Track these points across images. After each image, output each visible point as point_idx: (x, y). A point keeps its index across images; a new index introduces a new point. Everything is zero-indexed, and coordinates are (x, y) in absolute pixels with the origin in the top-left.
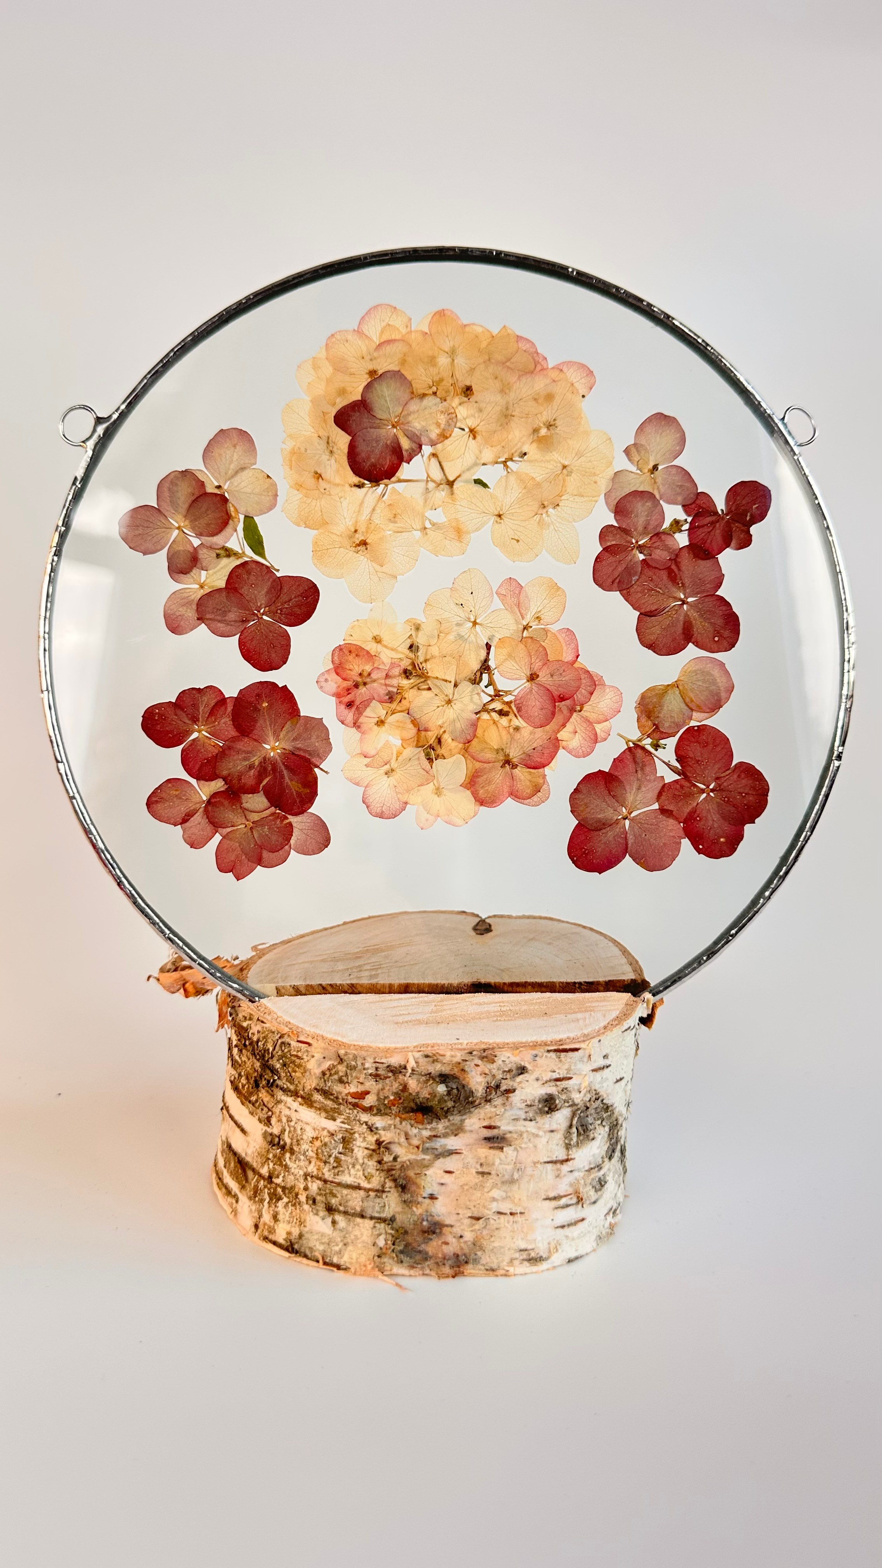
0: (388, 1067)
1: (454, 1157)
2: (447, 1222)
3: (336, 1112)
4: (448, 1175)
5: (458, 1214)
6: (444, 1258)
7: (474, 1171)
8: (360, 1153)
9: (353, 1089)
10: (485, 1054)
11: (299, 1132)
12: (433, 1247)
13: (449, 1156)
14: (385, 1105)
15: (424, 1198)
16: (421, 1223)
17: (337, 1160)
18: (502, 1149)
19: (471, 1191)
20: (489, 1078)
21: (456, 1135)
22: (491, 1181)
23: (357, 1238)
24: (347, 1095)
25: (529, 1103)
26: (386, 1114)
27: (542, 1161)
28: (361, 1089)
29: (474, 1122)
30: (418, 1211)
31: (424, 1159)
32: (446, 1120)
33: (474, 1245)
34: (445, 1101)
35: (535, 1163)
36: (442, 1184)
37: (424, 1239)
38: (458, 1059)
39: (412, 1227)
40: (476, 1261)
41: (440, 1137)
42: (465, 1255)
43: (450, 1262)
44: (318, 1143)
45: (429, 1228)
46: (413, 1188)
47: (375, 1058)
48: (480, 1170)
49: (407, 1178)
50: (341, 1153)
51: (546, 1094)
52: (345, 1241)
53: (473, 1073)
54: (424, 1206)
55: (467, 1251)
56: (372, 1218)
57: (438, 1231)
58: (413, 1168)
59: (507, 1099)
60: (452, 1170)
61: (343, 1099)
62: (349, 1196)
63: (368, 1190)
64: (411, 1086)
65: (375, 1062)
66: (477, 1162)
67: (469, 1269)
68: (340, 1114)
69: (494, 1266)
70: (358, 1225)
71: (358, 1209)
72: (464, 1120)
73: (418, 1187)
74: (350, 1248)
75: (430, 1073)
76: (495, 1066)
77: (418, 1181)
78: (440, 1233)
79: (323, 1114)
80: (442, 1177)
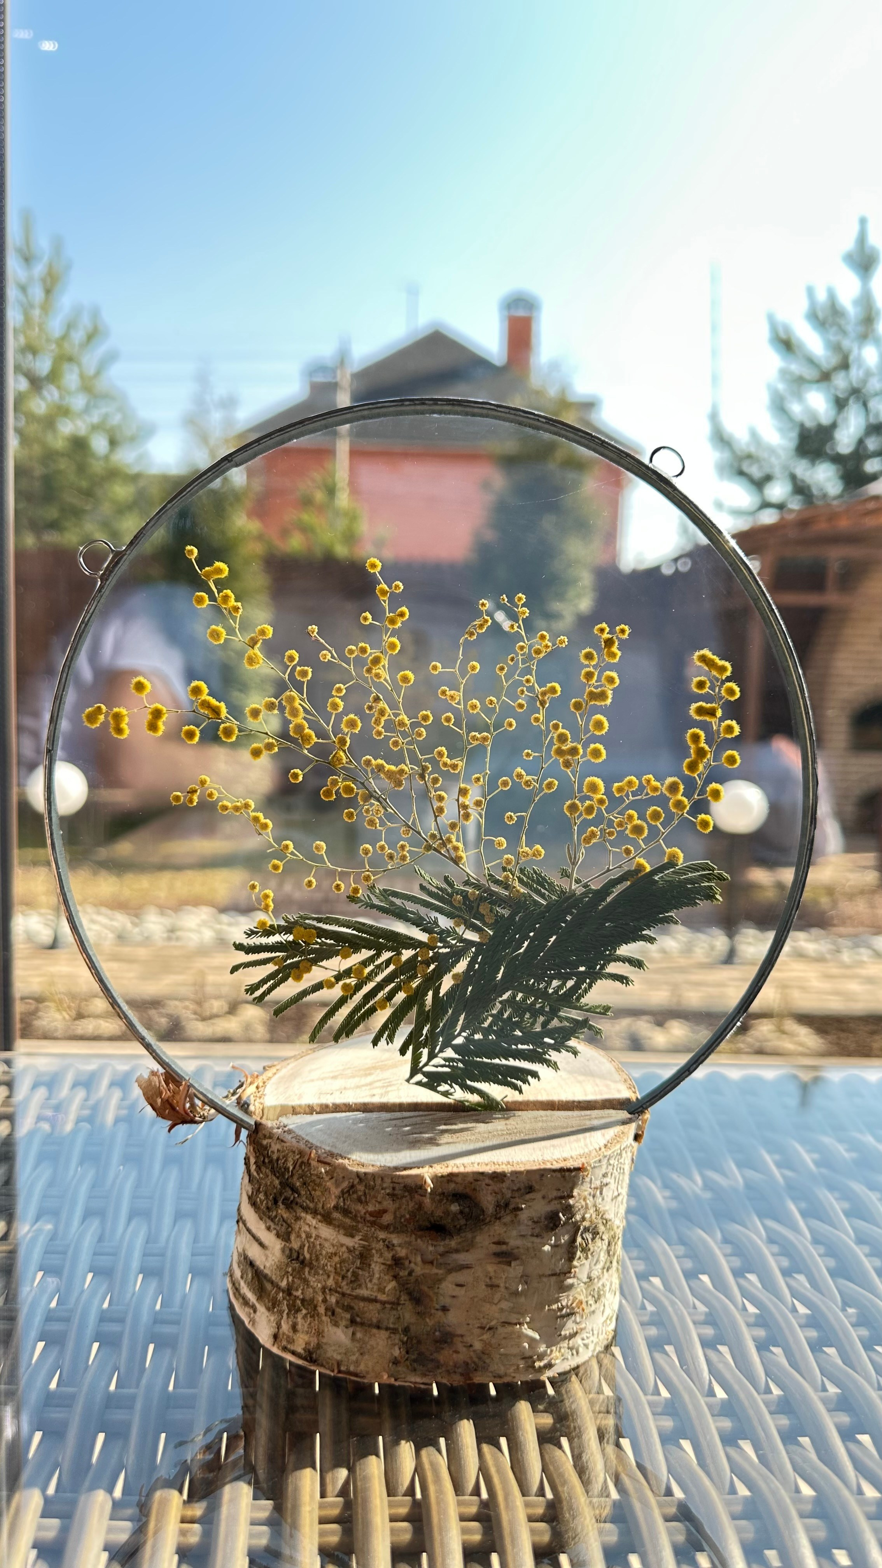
0: (405, 1186)
1: (466, 1271)
2: (459, 1332)
3: (355, 1230)
4: (458, 1288)
5: (468, 1324)
6: (455, 1366)
7: (483, 1284)
8: (377, 1268)
9: (371, 1208)
11: (318, 1248)
12: (443, 1356)
13: (460, 1270)
14: (402, 1222)
15: (437, 1310)
16: (434, 1333)
17: (355, 1274)
18: (510, 1264)
19: (480, 1303)
20: (499, 1197)
21: (467, 1251)
22: (499, 1293)
23: (373, 1348)
24: (365, 1213)
25: (535, 1220)
26: (402, 1232)
27: (546, 1273)
28: (378, 1207)
29: (484, 1240)
30: (430, 1322)
31: (437, 1274)
32: (458, 1237)
33: (483, 1353)
34: (458, 1219)
35: (540, 1276)
36: (454, 1297)
37: (436, 1348)
38: (470, 1180)
39: (425, 1336)
40: (484, 1369)
41: (452, 1252)
42: (474, 1363)
43: (460, 1370)
44: (337, 1259)
45: (441, 1338)
46: (427, 1301)
47: (392, 1179)
48: (489, 1283)
49: (421, 1292)
50: (359, 1268)
51: (551, 1211)
52: (362, 1351)
53: (484, 1193)
54: (437, 1317)
55: (476, 1358)
56: (387, 1329)
57: (449, 1340)
58: (427, 1282)
59: (515, 1217)
60: (463, 1283)
61: (361, 1218)
62: (365, 1309)
63: (383, 1303)
64: (427, 1205)
65: (392, 1182)
66: (486, 1276)
68: (358, 1231)
71: (375, 1320)
72: (475, 1237)
73: (432, 1299)
74: (366, 1357)
75: (444, 1193)
76: (504, 1185)
77: (431, 1294)
78: (452, 1342)
79: (342, 1231)
80: (454, 1290)
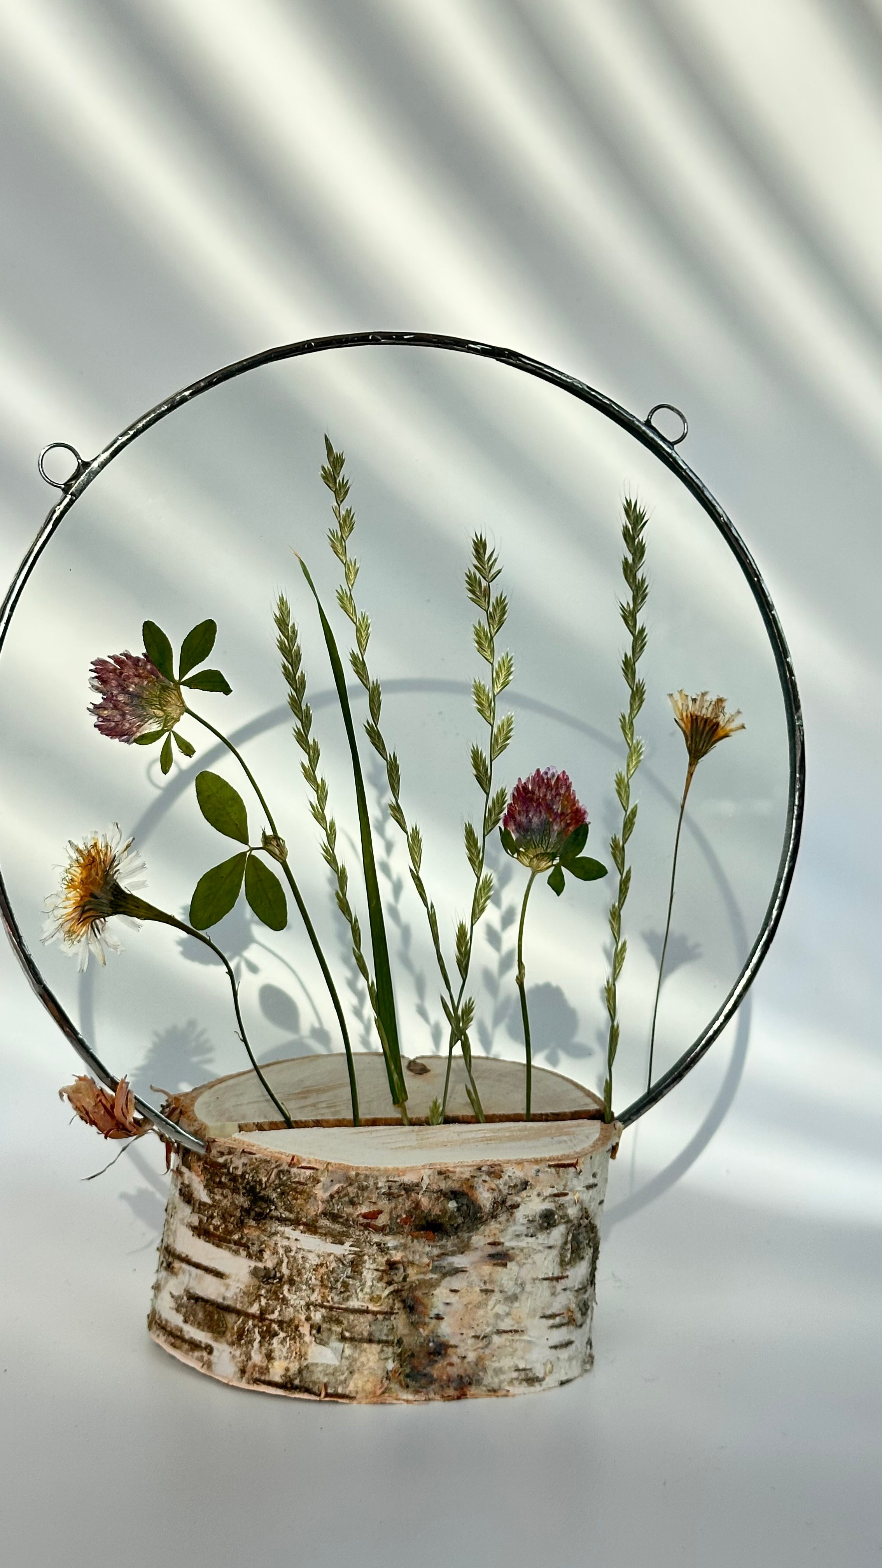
0: (401, 1185)
1: (461, 1275)
2: (452, 1343)
3: (344, 1236)
4: (453, 1294)
5: (462, 1334)
6: (449, 1381)
7: (478, 1289)
8: (369, 1274)
9: (364, 1209)
10: (492, 1170)
11: (300, 1261)
12: (437, 1370)
13: (455, 1274)
14: (398, 1223)
15: (431, 1318)
16: (428, 1345)
17: (345, 1285)
18: (505, 1265)
19: (475, 1310)
20: (496, 1194)
21: (462, 1253)
22: (494, 1298)
23: (363, 1364)
24: (358, 1216)
25: (531, 1219)
26: (399, 1233)
27: (540, 1277)
28: (373, 1208)
29: (479, 1240)
30: (424, 1332)
31: (432, 1278)
32: (455, 1237)
33: (477, 1365)
34: (456, 1218)
35: (534, 1280)
36: (448, 1304)
37: (430, 1361)
38: (467, 1175)
39: (418, 1349)
40: (479, 1382)
41: (448, 1255)
42: (468, 1376)
43: (454, 1385)
44: (323, 1270)
45: (435, 1349)
46: (421, 1308)
47: (388, 1177)
48: (484, 1288)
49: (416, 1299)
50: (348, 1277)
51: (546, 1209)
52: (351, 1369)
53: (481, 1190)
54: (431, 1326)
55: (470, 1372)
56: (379, 1342)
57: (443, 1352)
58: (421, 1288)
59: (511, 1216)
60: (457, 1289)
61: (353, 1223)
62: (356, 1322)
63: (375, 1313)
64: (424, 1203)
65: (388, 1181)
66: (481, 1280)
67: (473, 1390)
68: (349, 1236)
69: (496, 1386)
70: (365, 1350)
71: (366, 1334)
72: (471, 1237)
73: (426, 1307)
74: (356, 1376)
75: (442, 1190)
76: (501, 1181)
77: (425, 1301)
78: (446, 1353)
79: (329, 1239)
80: (448, 1297)
